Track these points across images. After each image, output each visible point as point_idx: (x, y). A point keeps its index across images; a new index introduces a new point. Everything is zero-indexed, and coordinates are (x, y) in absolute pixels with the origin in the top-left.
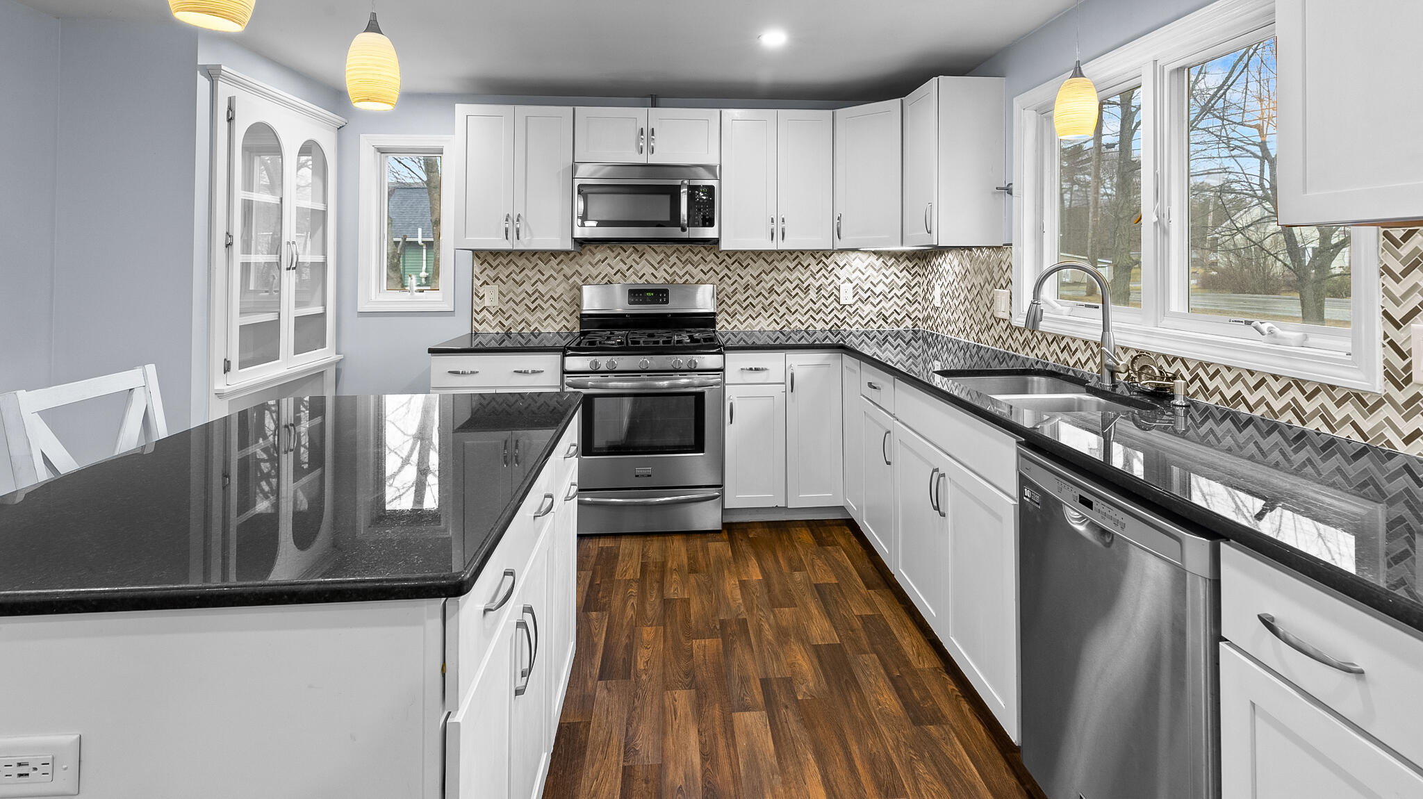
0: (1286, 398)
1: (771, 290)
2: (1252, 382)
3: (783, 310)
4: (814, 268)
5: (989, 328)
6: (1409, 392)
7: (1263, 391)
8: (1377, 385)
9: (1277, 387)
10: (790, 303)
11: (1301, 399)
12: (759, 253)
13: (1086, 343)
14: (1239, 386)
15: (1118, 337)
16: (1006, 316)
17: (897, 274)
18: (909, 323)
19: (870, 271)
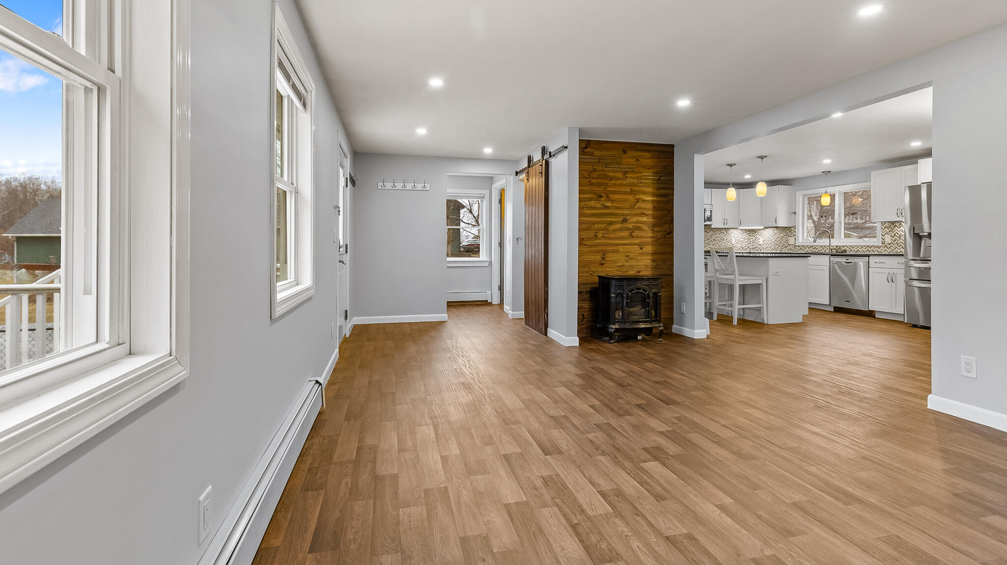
0: (867, 249)
1: (714, 240)
2: (860, 247)
3: (717, 245)
4: (725, 233)
5: (786, 247)
6: (885, 245)
7: (863, 248)
8: (881, 244)
9: (865, 247)
10: (719, 244)
11: (869, 249)
12: (719, 229)
13: (821, 246)
14: (858, 249)
15: (832, 244)
16: (794, 243)
17: (745, 235)
18: (749, 249)
19: (739, 235)
